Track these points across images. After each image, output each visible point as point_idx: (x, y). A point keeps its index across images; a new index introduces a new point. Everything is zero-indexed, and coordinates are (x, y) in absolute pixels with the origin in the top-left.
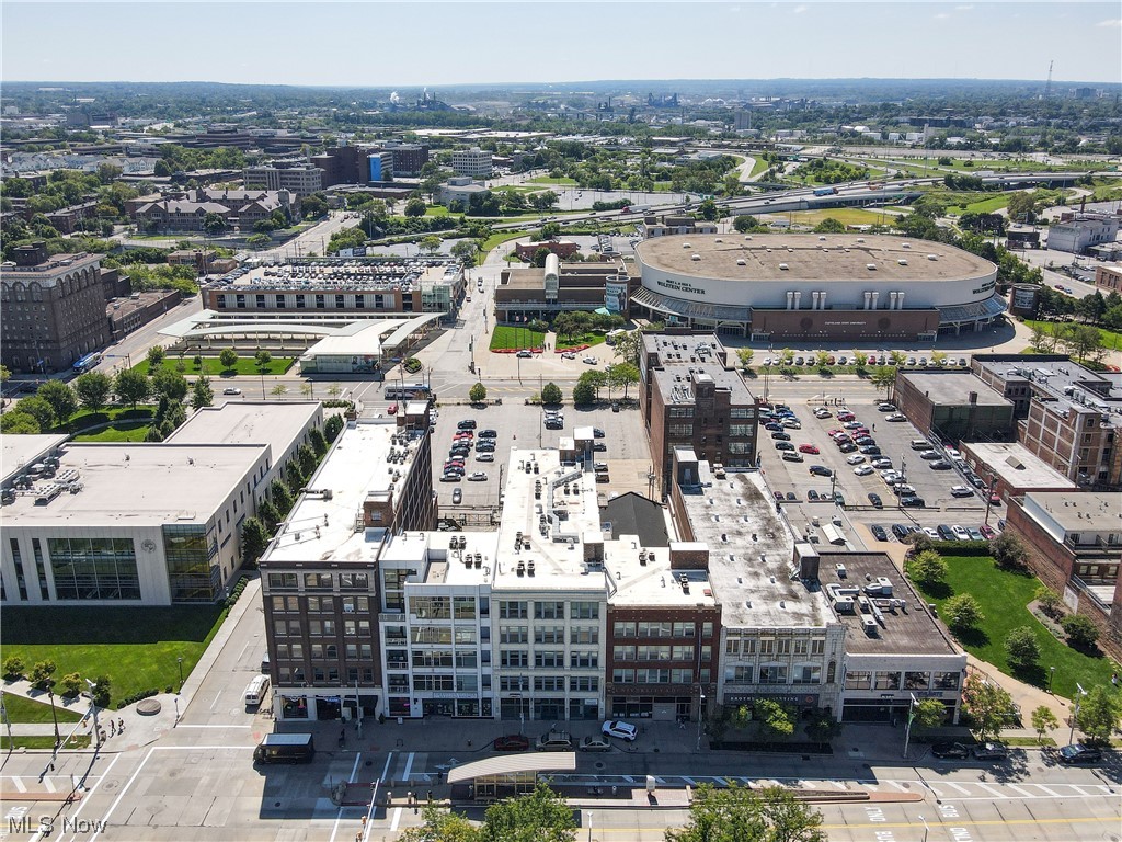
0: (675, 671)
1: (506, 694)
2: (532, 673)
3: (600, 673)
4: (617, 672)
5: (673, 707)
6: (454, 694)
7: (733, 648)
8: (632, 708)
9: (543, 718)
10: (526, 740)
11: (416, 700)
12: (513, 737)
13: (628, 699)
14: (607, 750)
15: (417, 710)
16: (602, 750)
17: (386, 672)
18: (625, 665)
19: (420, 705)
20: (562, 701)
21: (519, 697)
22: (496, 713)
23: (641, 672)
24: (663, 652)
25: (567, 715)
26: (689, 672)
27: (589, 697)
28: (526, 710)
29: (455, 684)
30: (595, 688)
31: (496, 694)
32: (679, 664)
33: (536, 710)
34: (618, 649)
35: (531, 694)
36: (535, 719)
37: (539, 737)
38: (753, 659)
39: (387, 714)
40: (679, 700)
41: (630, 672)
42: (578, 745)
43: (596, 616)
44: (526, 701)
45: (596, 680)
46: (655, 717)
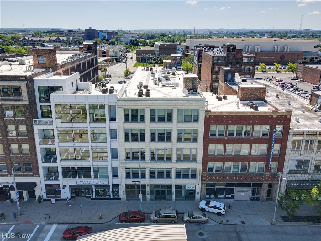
0: (252, 164)
1: (130, 182)
2: (148, 165)
3: (198, 166)
4: (210, 164)
5: (249, 190)
6: (92, 182)
7: (297, 146)
8: (220, 191)
9: (156, 199)
10: (144, 214)
11: (65, 186)
12: (134, 212)
13: (218, 185)
14: (205, 222)
15: (66, 193)
16: (202, 222)
17: (42, 165)
18: (216, 159)
19: (67, 190)
20: (169, 186)
21: (139, 183)
22: (123, 196)
23: (227, 164)
24: (244, 149)
25: (173, 197)
26: (262, 164)
27: (189, 184)
28: (144, 193)
29: (92, 173)
30: (194, 177)
31: (122, 181)
32: (256, 159)
33: (151, 193)
34: (211, 147)
35: (148, 181)
36: (150, 200)
37: (154, 212)
38: (311, 154)
39: (45, 196)
40: (254, 185)
41: (219, 164)
42: (183, 218)
43: (196, 121)
44: (144, 186)
45: (195, 170)
46: (236, 198)
